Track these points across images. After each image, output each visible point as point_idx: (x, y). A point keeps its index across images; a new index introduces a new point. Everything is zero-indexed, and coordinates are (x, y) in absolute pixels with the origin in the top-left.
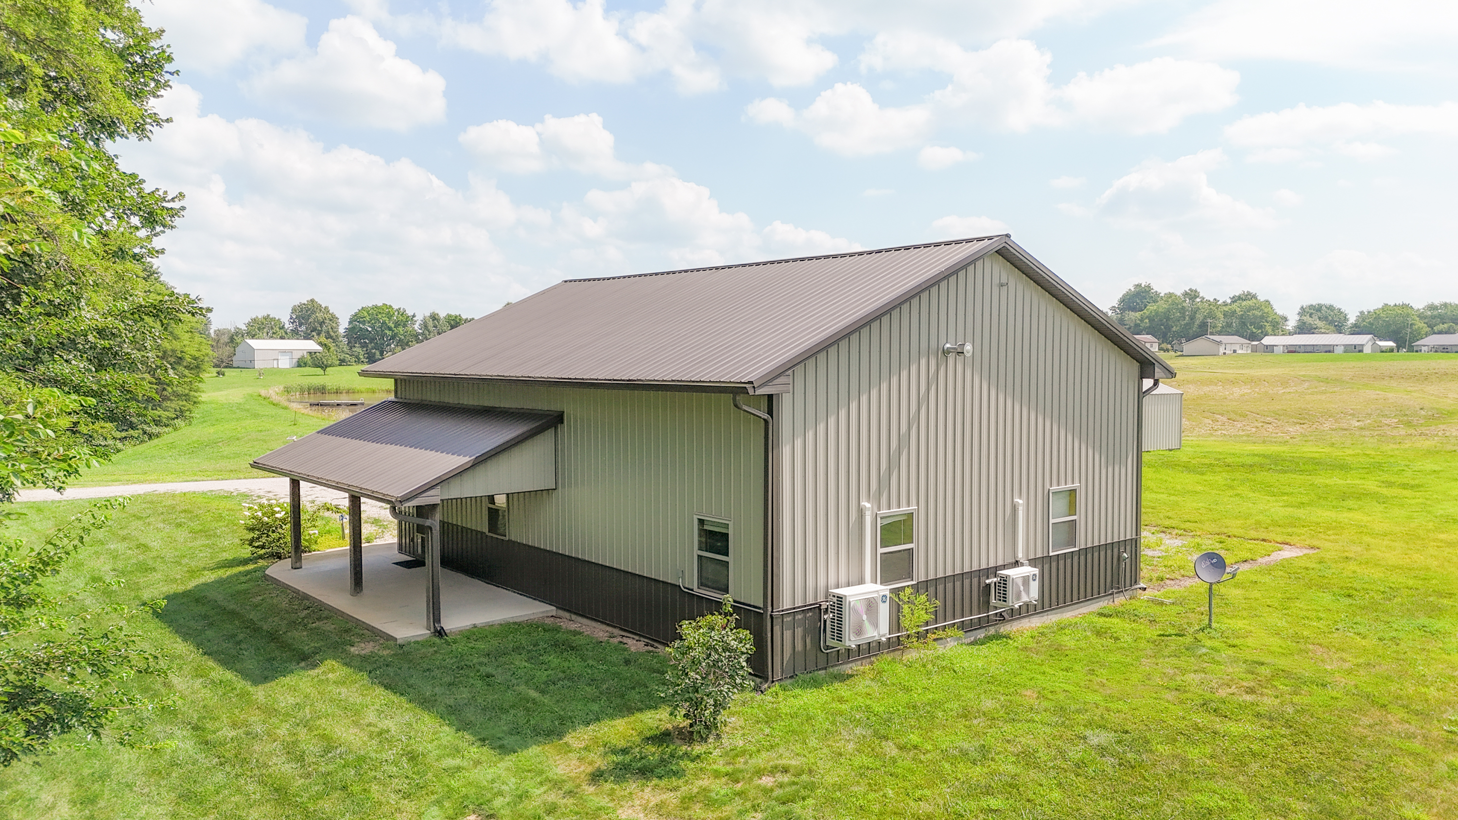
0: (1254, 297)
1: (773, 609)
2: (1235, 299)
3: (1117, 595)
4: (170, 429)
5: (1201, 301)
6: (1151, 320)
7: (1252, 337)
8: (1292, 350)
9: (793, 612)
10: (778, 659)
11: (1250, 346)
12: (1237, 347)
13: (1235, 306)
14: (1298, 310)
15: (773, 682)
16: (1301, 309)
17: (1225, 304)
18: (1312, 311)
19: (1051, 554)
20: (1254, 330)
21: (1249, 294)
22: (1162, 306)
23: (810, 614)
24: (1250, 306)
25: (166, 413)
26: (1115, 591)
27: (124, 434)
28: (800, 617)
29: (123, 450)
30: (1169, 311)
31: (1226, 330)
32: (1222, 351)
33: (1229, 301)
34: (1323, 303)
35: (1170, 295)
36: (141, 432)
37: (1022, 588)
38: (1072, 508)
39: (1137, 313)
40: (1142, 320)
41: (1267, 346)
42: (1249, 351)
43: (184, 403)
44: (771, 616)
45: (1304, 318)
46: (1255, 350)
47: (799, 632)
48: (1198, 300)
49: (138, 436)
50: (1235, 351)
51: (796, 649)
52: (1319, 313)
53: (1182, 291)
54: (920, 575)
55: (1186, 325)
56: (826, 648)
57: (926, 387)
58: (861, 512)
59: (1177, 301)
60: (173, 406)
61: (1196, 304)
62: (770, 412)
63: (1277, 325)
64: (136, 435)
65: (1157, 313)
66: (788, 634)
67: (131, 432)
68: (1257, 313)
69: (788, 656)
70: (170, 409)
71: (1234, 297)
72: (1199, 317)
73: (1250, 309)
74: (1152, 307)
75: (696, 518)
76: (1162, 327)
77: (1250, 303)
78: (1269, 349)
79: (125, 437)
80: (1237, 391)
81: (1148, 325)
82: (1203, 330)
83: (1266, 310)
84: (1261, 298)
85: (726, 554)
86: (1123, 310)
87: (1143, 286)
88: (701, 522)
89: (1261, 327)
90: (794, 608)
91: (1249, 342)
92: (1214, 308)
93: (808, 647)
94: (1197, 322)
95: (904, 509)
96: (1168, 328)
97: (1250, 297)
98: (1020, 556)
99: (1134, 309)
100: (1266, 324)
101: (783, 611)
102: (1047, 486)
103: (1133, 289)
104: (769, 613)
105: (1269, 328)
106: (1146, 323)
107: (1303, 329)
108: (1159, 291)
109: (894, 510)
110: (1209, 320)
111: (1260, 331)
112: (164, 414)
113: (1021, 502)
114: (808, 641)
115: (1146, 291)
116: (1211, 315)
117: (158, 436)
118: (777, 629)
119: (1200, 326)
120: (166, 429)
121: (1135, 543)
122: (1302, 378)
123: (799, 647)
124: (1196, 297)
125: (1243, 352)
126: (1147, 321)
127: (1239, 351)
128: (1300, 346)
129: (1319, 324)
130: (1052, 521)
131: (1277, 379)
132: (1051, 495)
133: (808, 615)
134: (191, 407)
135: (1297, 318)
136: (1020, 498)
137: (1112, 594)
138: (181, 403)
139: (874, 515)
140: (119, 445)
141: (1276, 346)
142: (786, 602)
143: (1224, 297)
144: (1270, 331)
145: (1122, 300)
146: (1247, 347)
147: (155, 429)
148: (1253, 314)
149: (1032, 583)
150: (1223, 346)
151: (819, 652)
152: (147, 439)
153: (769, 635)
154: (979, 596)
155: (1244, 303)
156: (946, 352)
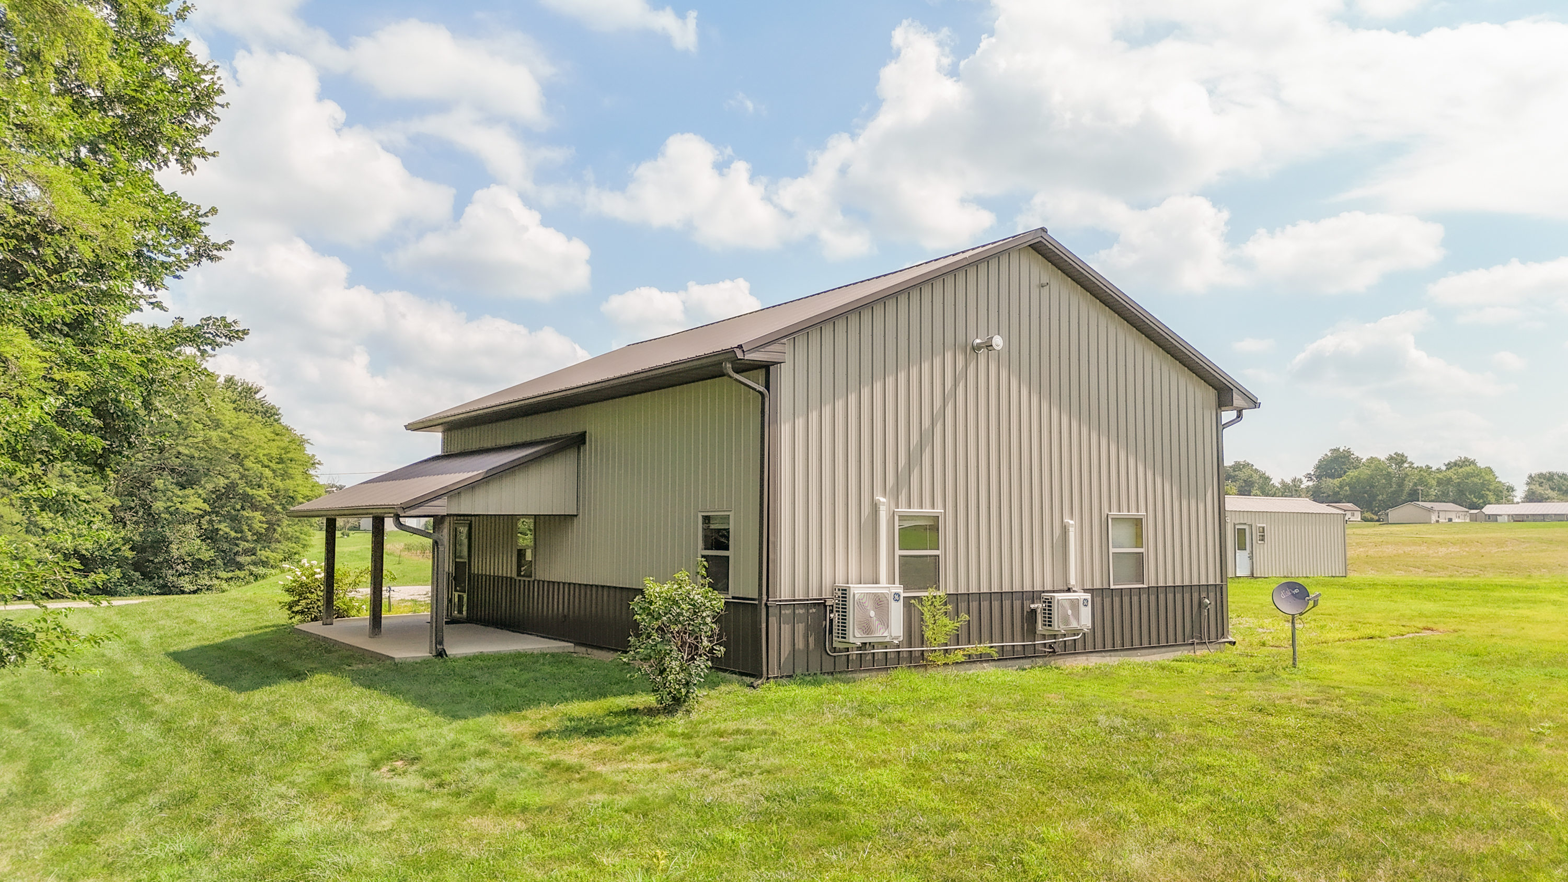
0: (1473, 463)
1: (768, 597)
2: (1449, 466)
3: (1199, 647)
4: (278, 571)
5: (1410, 467)
6: (1352, 488)
7: (1473, 506)
8: (1519, 519)
9: (793, 604)
10: (773, 654)
11: (1468, 514)
12: (1453, 516)
13: (1450, 473)
14: (1525, 479)
15: (768, 678)
16: (1529, 478)
17: (1439, 470)
18: (1542, 480)
19: (1112, 587)
20: (1475, 500)
21: (1466, 460)
22: (1365, 472)
23: (814, 610)
24: (1468, 473)
25: (275, 554)
26: (1196, 641)
27: (230, 575)
28: (801, 611)
29: (227, 591)
30: (1372, 477)
31: (1442, 498)
32: (1434, 518)
33: (1444, 468)
34: (1555, 471)
35: (1372, 459)
36: (247, 572)
37: (1070, 612)
38: (1139, 539)
39: (1336, 480)
40: (1341, 487)
41: (1489, 516)
42: (1468, 520)
43: (294, 545)
44: (766, 604)
45: (1533, 487)
46: (1474, 519)
47: (800, 628)
48: (1406, 465)
49: (245, 577)
50: (1450, 520)
51: (796, 647)
52: (1550, 483)
53: (1387, 456)
54: (948, 586)
55: (1394, 493)
56: (833, 651)
57: (953, 383)
58: (875, 507)
59: (1381, 467)
60: (282, 547)
61: (1403, 470)
62: (767, 387)
63: (1503, 494)
64: (242, 576)
65: (1358, 479)
66: (786, 629)
67: (237, 572)
68: (1476, 480)
69: (787, 653)
70: (279, 550)
71: (1449, 464)
72: (1409, 485)
73: (1468, 476)
74: (1352, 473)
75: (700, 515)
76: (1366, 495)
77: (1468, 469)
78: (1493, 518)
79: (231, 578)
80: (1443, 551)
81: (1348, 493)
82: (1413, 496)
83: (1487, 478)
84: (1481, 464)
85: (727, 548)
86: (1319, 477)
87: (1341, 450)
88: (707, 519)
89: (1482, 497)
90: (794, 600)
91: (1467, 510)
92: (1425, 474)
93: (812, 646)
94: (1407, 490)
95: (927, 510)
96: (1373, 497)
97: (1468, 463)
98: (1072, 582)
99: (1333, 476)
100: (1488, 493)
101: (780, 601)
102: (1105, 511)
103: (1329, 454)
104: (764, 602)
105: (1491, 497)
106: (1346, 491)
107: (1531, 497)
108: (1361, 456)
109: (915, 510)
110: (1419, 487)
111: (1481, 501)
112: (272, 555)
113: (1072, 522)
114: (811, 640)
115: (1345, 457)
116: (1421, 481)
117: (264, 577)
118: (773, 620)
119: (1410, 494)
120: (273, 571)
121: (1220, 590)
122: (1523, 540)
123: (800, 645)
124: (1403, 462)
125: (1460, 521)
126: (1347, 488)
127: (1455, 520)
128: (1527, 516)
129: (1550, 493)
130: (1112, 550)
131: (1492, 540)
132: (1110, 521)
133: (811, 611)
134: (300, 549)
135: (1526, 488)
136: (1072, 519)
137: (1193, 644)
138: (290, 545)
139: (891, 513)
140: (225, 585)
141: (1500, 515)
142: (784, 590)
143: (1438, 464)
144: (1493, 500)
145: (1318, 467)
146: (1465, 515)
147: (261, 570)
148: (1472, 482)
149: (1082, 608)
150: (1436, 514)
151: (824, 656)
152: (252, 580)
153: (764, 625)
154: (1022, 622)
155: (1460, 470)
156: (976, 349)
